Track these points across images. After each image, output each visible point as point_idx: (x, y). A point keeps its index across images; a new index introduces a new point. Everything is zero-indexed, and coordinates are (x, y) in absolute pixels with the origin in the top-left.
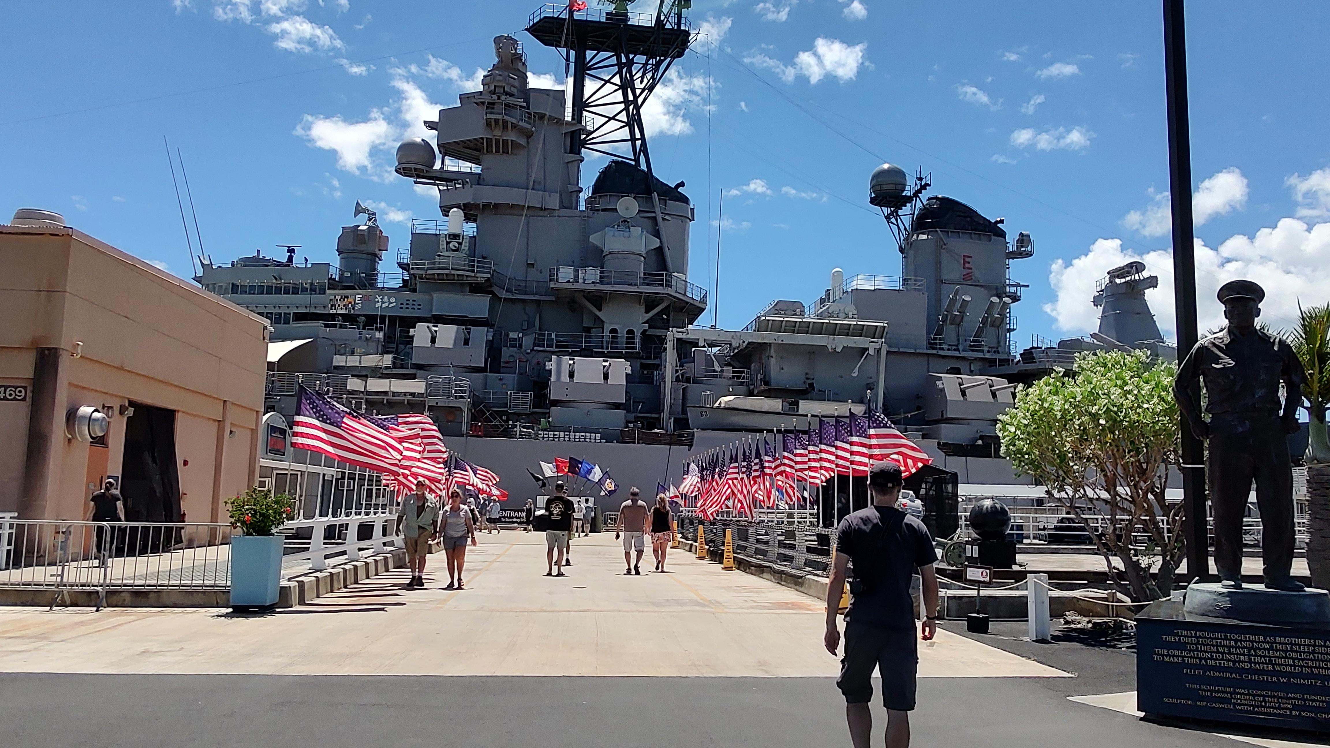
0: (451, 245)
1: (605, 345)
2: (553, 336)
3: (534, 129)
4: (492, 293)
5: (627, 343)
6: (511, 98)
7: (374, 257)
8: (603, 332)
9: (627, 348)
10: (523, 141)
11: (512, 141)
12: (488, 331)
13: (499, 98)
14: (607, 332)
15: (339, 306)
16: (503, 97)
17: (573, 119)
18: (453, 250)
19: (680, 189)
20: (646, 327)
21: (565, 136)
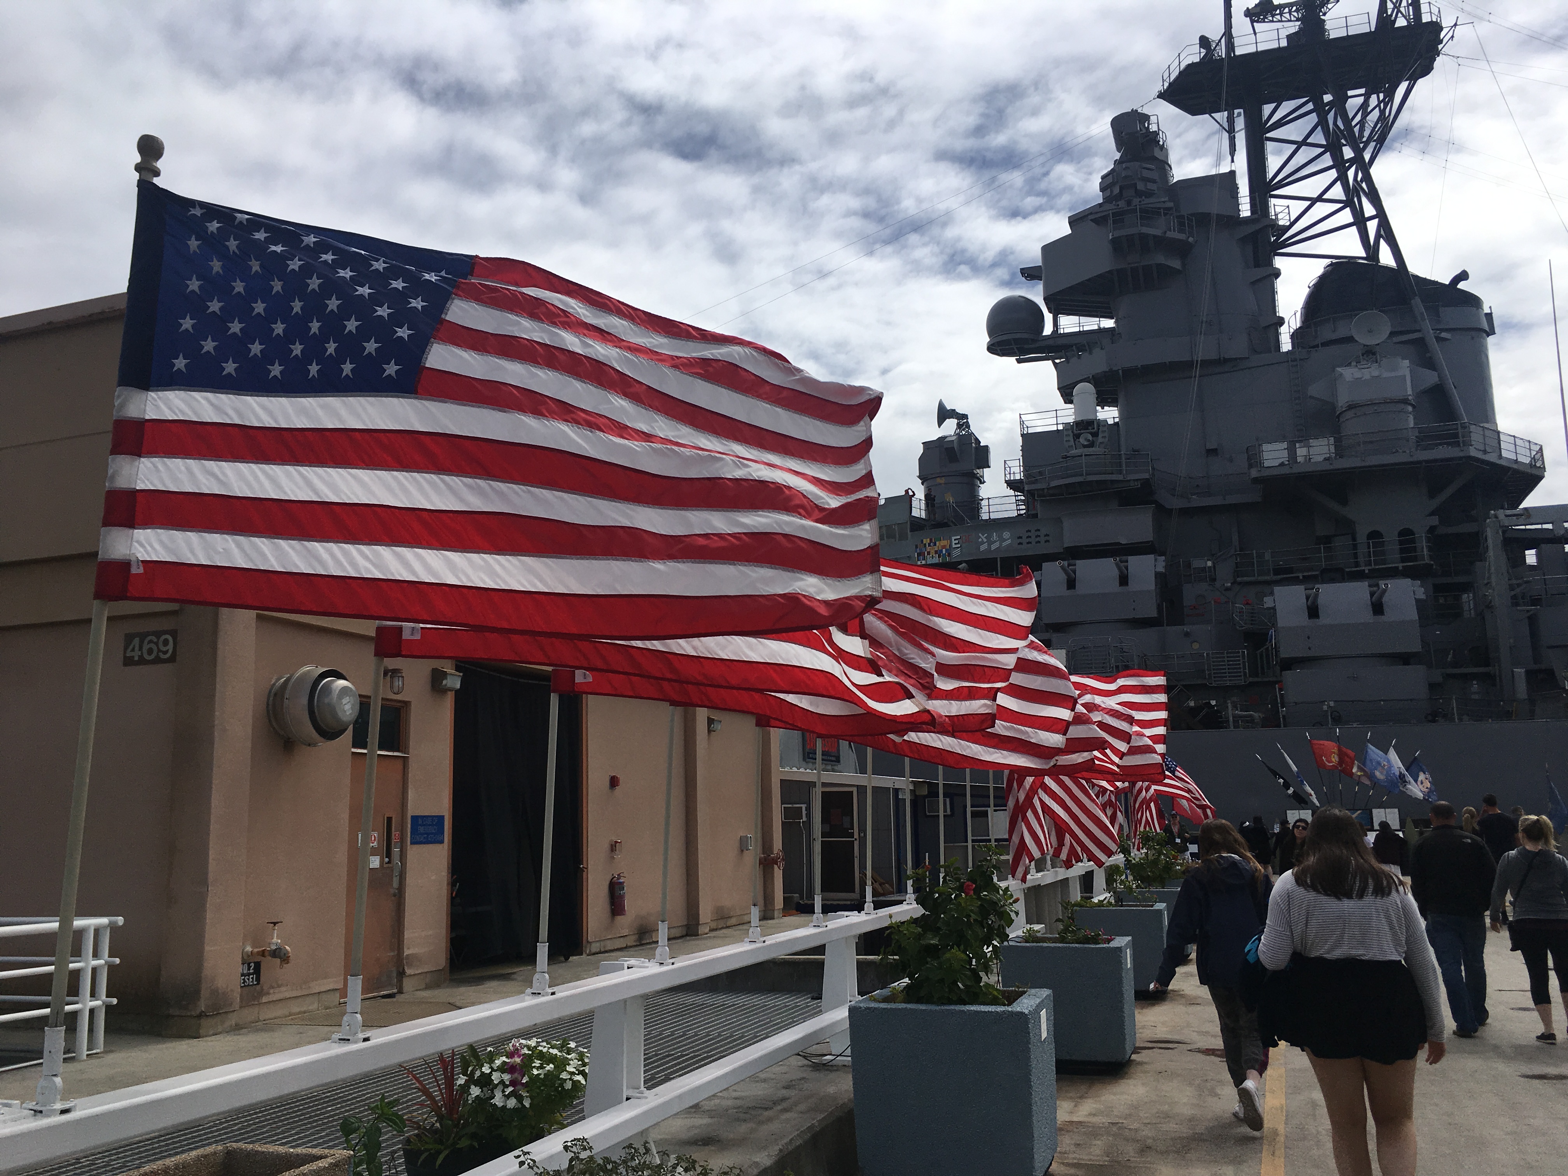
0: (1082, 440)
1: (1361, 559)
2: (1267, 556)
3: (1191, 239)
4: (1155, 502)
5: (1402, 551)
6: (1147, 201)
7: (973, 481)
8: (1354, 539)
9: (1403, 560)
10: (1176, 264)
11: (1157, 264)
12: (1156, 560)
13: (1129, 203)
14: (1361, 538)
15: (929, 553)
16: (1136, 201)
17: (1254, 213)
18: (1085, 446)
19: (1462, 285)
20: (1435, 521)
21: (1243, 240)
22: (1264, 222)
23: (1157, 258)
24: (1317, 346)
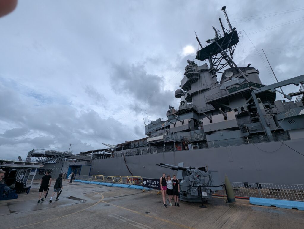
3: (199, 73)
4: (195, 112)
10: (198, 77)
11: (195, 78)
12: (189, 119)
19: (250, 66)
20: (249, 104)
21: (210, 72)
22: (213, 69)
23: (195, 77)
24: (224, 82)
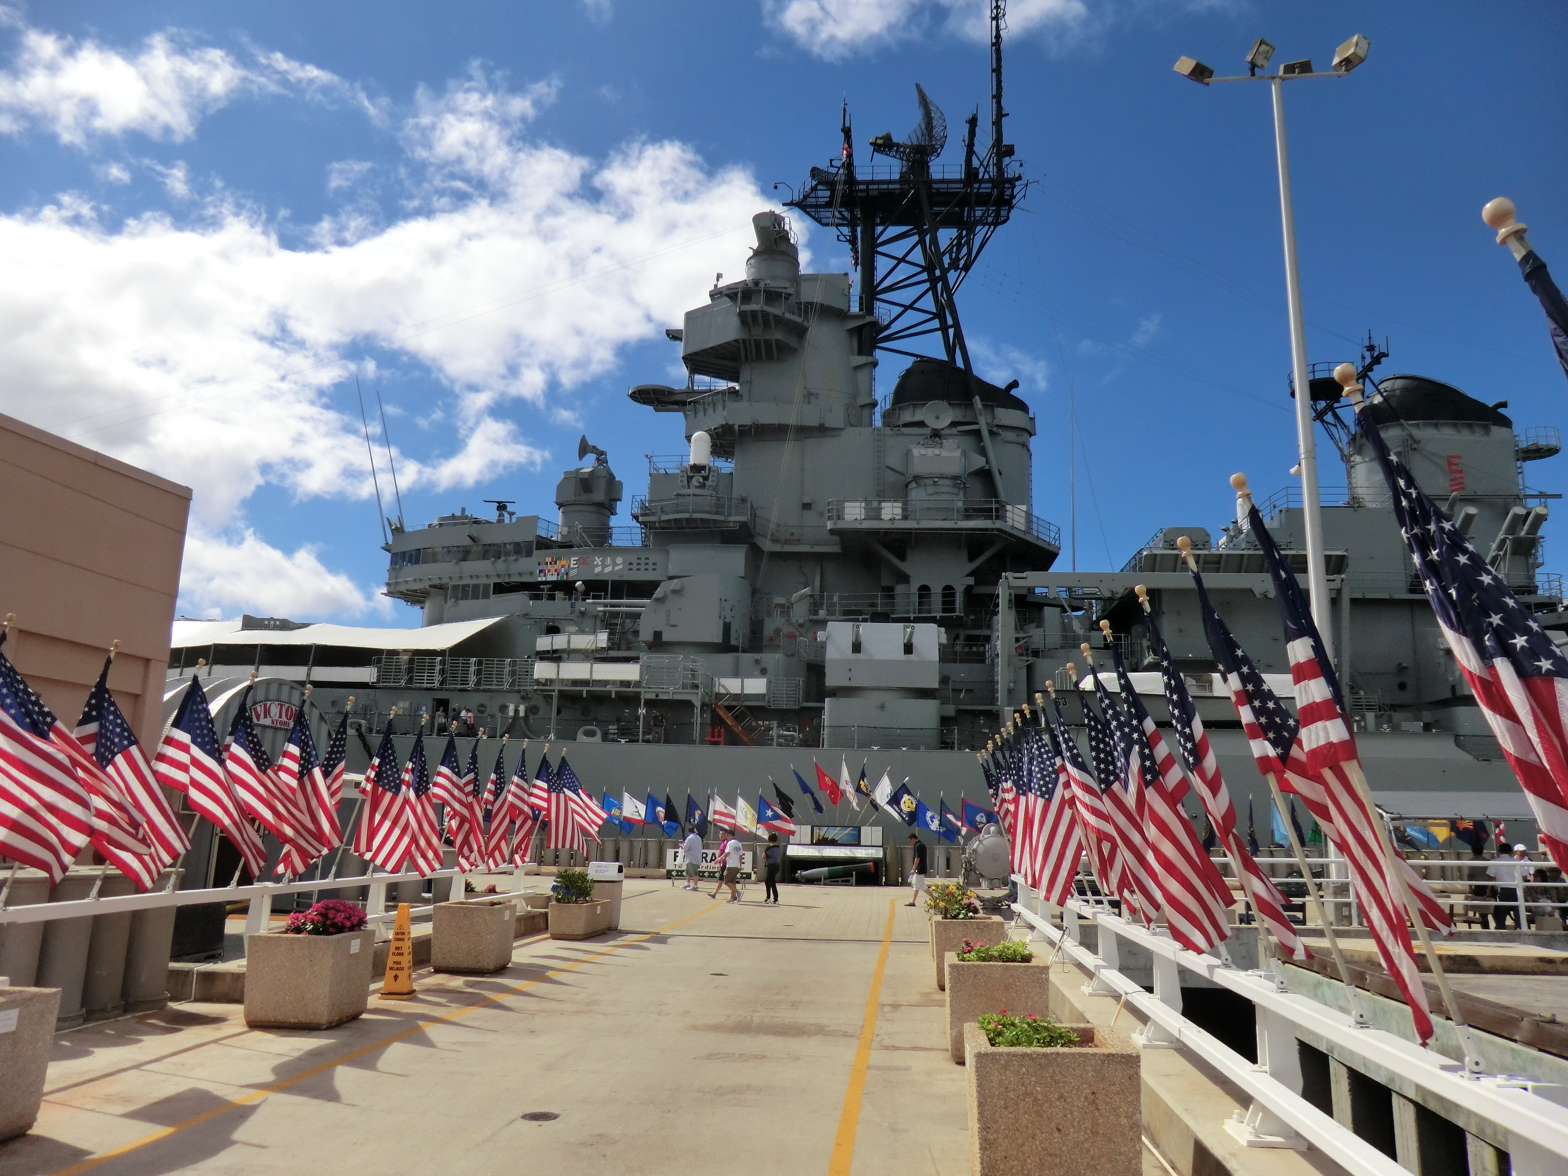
0: (694, 482)
1: (910, 608)
3: (805, 323)
4: (751, 543)
5: (944, 603)
7: (607, 511)
8: (908, 591)
9: (941, 610)
10: (793, 343)
11: (777, 340)
13: (756, 285)
14: (913, 590)
15: (549, 571)
17: (861, 309)
18: (697, 488)
19: (1014, 392)
20: (971, 581)
21: (851, 331)
22: (869, 319)
23: (777, 335)
24: (899, 426)
